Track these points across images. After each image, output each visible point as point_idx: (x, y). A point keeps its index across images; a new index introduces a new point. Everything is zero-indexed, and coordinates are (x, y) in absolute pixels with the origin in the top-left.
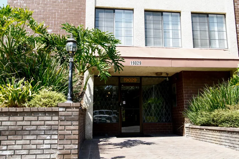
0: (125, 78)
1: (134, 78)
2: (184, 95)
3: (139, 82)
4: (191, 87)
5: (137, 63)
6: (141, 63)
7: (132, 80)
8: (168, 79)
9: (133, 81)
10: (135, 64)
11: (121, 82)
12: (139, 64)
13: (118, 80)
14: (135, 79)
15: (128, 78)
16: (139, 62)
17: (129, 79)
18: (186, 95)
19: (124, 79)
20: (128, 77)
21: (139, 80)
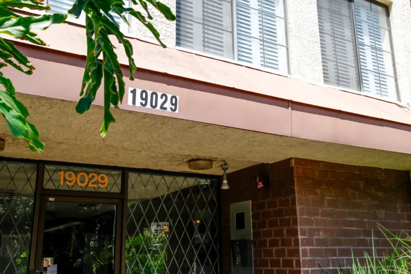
0: (65, 171)
1: (99, 174)
2: (301, 248)
3: (116, 189)
4: (319, 217)
5: (160, 101)
6: (175, 105)
7: (90, 180)
8: (229, 183)
9: (97, 182)
10: (149, 106)
11: (49, 186)
12: (168, 105)
13: (34, 176)
14: (103, 178)
15: (76, 173)
16: (169, 97)
17: (79, 175)
18: (308, 248)
19: (62, 173)
20: (76, 169)
21: (119, 181)
